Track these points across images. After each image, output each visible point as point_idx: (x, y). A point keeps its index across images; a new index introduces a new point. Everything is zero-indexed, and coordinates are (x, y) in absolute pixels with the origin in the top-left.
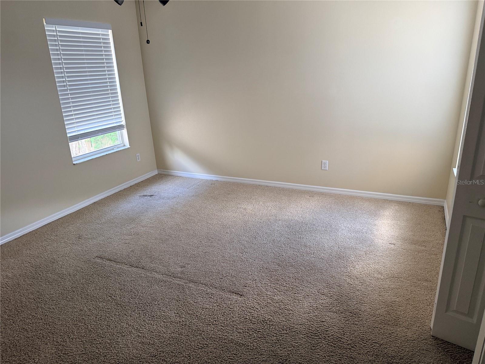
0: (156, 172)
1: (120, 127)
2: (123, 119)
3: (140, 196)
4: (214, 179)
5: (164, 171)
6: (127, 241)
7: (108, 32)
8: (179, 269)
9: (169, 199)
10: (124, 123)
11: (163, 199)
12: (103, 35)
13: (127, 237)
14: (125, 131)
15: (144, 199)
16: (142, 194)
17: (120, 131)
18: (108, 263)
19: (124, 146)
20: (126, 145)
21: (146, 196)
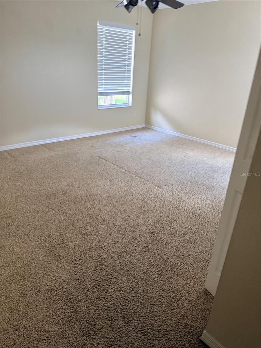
0: (143, 126)
1: (128, 93)
2: (131, 88)
3: (130, 136)
4: (177, 135)
5: (148, 126)
6: (114, 153)
7: (133, 32)
8: (135, 171)
9: (145, 140)
10: (131, 91)
11: (142, 139)
12: (130, 33)
13: (115, 152)
14: (131, 96)
15: (131, 138)
16: (131, 135)
17: (128, 95)
18: (101, 159)
19: (128, 105)
20: (129, 105)
21: (133, 136)
